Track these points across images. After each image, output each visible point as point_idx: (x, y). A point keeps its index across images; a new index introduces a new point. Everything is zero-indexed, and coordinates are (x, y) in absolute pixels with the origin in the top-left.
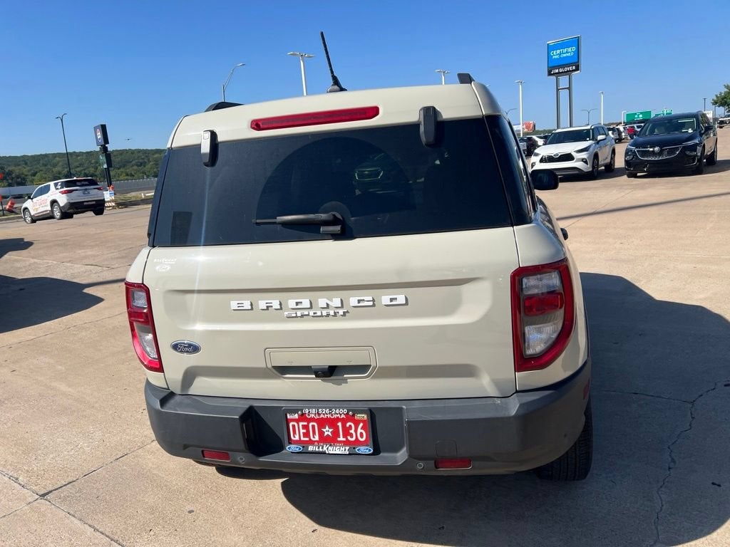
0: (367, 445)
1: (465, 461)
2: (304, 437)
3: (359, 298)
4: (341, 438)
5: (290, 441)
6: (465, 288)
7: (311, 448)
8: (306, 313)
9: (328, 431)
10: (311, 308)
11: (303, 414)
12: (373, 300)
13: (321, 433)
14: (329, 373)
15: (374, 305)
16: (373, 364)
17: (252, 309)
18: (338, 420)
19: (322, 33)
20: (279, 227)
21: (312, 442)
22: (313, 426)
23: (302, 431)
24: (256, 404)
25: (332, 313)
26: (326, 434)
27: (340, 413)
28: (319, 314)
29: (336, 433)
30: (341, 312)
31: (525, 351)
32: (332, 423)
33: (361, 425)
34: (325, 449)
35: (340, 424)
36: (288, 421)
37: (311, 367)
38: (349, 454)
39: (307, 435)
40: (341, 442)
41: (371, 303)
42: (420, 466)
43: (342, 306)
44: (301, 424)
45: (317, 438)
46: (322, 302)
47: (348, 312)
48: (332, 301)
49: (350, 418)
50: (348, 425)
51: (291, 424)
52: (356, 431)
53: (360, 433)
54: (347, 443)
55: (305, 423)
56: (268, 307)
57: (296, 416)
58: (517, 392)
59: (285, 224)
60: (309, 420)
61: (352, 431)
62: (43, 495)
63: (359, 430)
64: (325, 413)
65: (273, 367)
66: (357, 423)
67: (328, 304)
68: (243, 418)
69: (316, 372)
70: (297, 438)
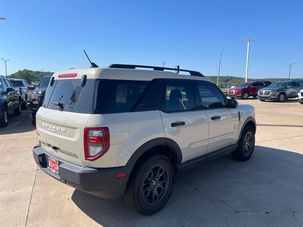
0: (58, 172)
1: (71, 183)
3: (58, 128)
5: (48, 166)
6: (76, 130)
7: (51, 169)
10: (51, 128)
11: (50, 159)
12: (60, 129)
13: (52, 165)
14: (55, 148)
15: (60, 131)
16: (60, 148)
17: (44, 126)
18: (55, 162)
19: (84, 50)
23: (50, 163)
24: (45, 153)
25: (54, 131)
27: (55, 160)
28: (52, 131)
29: (54, 166)
31: (89, 154)
35: (55, 164)
36: (48, 160)
37: (51, 145)
38: (56, 173)
42: (63, 181)
44: (50, 161)
45: (52, 166)
46: (53, 127)
47: (56, 131)
54: (56, 170)
56: (46, 126)
58: (87, 167)
61: (56, 167)
64: (53, 160)
65: (47, 143)
66: (57, 164)
68: (40, 156)
69: (52, 147)
70: (49, 165)
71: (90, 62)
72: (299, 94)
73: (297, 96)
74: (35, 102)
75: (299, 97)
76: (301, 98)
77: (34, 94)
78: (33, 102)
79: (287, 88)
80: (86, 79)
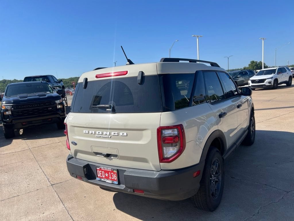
0: (117, 181)
1: (142, 191)
2: (101, 176)
3: (115, 133)
4: (110, 178)
5: (97, 177)
6: (144, 132)
7: (102, 180)
8: (101, 136)
9: (107, 175)
10: (102, 134)
11: (100, 168)
12: (118, 134)
13: (105, 175)
14: (108, 156)
15: (118, 135)
16: (118, 155)
17: (88, 133)
18: (109, 171)
19: (121, 46)
20: (98, 108)
21: (103, 178)
22: (103, 172)
23: (100, 174)
24: (90, 163)
25: (107, 137)
26: (106, 175)
27: (109, 169)
28: (104, 137)
29: (109, 175)
30: (109, 136)
31: (164, 156)
32: (108, 172)
33: (115, 174)
34: (106, 180)
35: (110, 173)
36: (97, 170)
37: (102, 153)
38: (112, 183)
39: (101, 175)
40: (110, 179)
41: (117, 135)
42: (129, 190)
43: (110, 135)
44: (100, 171)
45: (104, 177)
46: (105, 133)
47: (111, 137)
48: (107, 133)
49: (112, 171)
50: (112, 173)
51: (98, 171)
52: (114, 176)
53: (115, 177)
54: (111, 179)
55: (101, 171)
56: (92, 133)
57: (99, 169)
58: (161, 170)
59: (99, 108)
60: (102, 170)
61: (113, 176)
62: (52, 185)
63: (115, 176)
64: (106, 169)
65: (94, 152)
66: (114, 173)
67: (106, 134)
68: (84, 167)
69: (103, 155)
70: (99, 176)
71: (127, 58)
72: (250, 82)
73: (247, 84)
74: (7, 112)
75: (249, 85)
76: (252, 85)
77: (4, 104)
78: (5, 113)
79: (238, 77)
80: (144, 75)
